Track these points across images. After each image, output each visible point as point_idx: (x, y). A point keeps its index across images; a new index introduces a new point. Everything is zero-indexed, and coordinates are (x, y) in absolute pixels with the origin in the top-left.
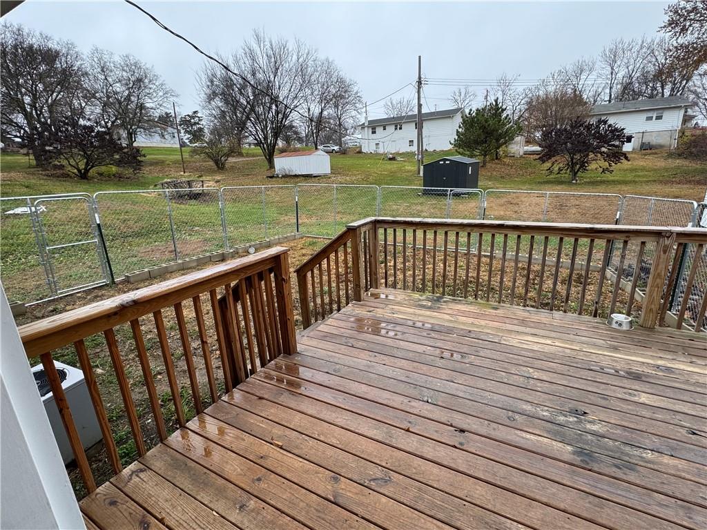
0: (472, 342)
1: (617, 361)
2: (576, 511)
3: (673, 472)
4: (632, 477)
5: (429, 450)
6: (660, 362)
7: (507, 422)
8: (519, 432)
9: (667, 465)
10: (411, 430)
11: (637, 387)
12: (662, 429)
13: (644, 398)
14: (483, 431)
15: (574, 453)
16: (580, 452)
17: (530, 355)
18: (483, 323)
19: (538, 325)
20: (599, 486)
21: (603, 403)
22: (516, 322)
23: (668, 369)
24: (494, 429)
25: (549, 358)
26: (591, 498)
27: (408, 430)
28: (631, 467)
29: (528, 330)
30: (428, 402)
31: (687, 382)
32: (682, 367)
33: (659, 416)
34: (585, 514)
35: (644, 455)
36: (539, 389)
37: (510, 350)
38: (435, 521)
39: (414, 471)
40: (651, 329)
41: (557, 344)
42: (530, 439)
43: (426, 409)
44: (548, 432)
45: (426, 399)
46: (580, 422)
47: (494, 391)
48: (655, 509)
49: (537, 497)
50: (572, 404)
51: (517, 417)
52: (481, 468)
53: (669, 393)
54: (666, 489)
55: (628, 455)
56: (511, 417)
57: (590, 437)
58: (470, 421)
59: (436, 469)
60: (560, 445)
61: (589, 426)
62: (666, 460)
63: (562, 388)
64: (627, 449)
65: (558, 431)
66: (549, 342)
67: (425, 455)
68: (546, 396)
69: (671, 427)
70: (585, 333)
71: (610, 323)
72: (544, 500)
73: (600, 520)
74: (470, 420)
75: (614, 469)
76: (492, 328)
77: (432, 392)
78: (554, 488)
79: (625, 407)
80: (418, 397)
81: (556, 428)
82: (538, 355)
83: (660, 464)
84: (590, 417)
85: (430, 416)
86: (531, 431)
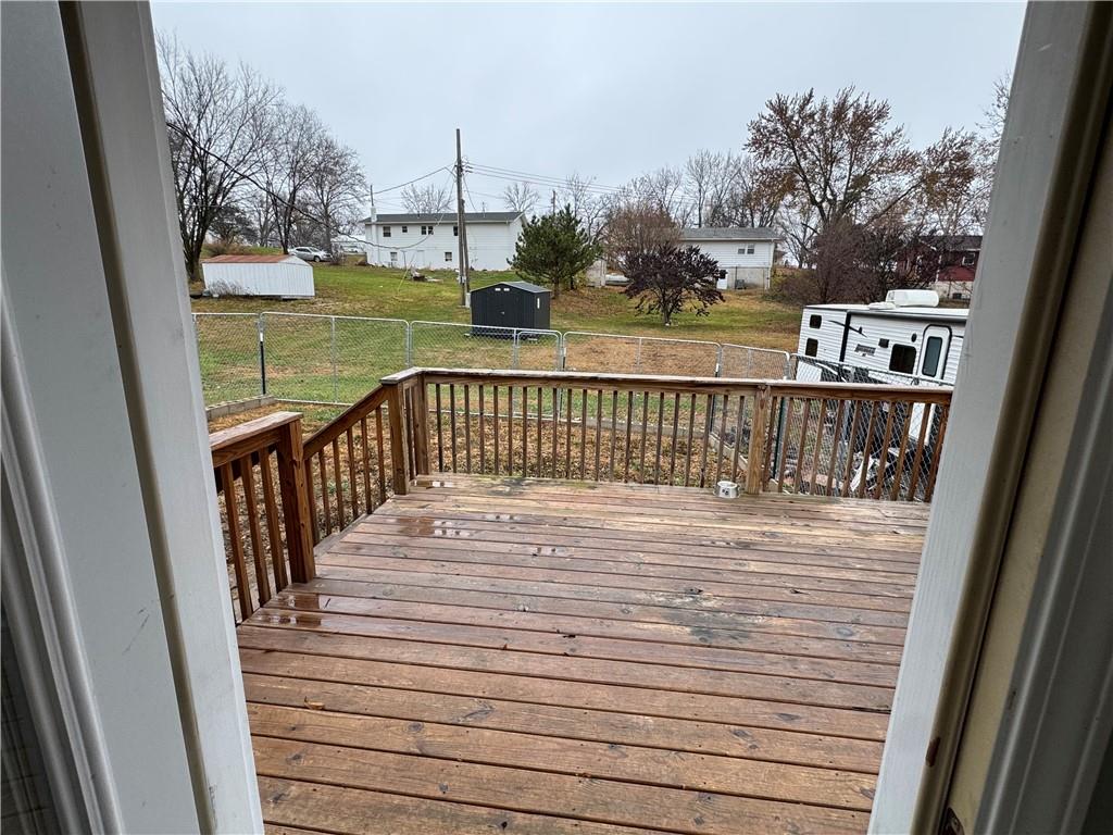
0: (569, 531)
1: (725, 533)
2: (699, 688)
3: (781, 631)
4: (747, 644)
5: (534, 665)
6: (766, 528)
7: (622, 616)
8: (635, 624)
9: (776, 626)
10: (508, 647)
11: (746, 557)
12: (769, 593)
13: (753, 567)
14: (596, 630)
15: (693, 633)
16: (698, 631)
17: (639, 538)
18: (579, 506)
19: (644, 502)
20: (719, 659)
21: (718, 578)
22: (618, 501)
23: (773, 535)
24: (608, 626)
25: (660, 538)
26: (712, 672)
27: (505, 649)
28: (746, 635)
29: (632, 510)
30: (524, 611)
31: (789, 545)
32: (784, 530)
33: (767, 582)
34: (708, 689)
35: (756, 621)
36: (652, 574)
37: (615, 535)
38: (555, 739)
39: (521, 692)
40: (756, 495)
41: (666, 522)
42: (647, 629)
43: (523, 620)
44: (665, 617)
45: (521, 608)
46: (696, 601)
47: (604, 584)
48: (767, 669)
49: (661, 685)
50: (686, 585)
51: (631, 608)
52: (598, 671)
53: (774, 557)
54: (776, 648)
55: (742, 624)
56: (625, 609)
57: (706, 614)
58: (580, 624)
59: (546, 684)
60: (678, 628)
61: (705, 604)
62: (775, 621)
63: (675, 569)
64: (742, 618)
65: (674, 615)
66: (657, 521)
67: (531, 672)
68: (660, 580)
69: (777, 589)
70: (694, 507)
71: (717, 492)
72: (668, 686)
73: (721, 691)
74: (580, 622)
75: (731, 640)
76: (592, 512)
77: (529, 598)
78: (675, 673)
79: (737, 578)
80: (512, 607)
81: (673, 612)
82: (647, 537)
83: (770, 626)
84: (705, 594)
85: (530, 626)
86: (647, 620)
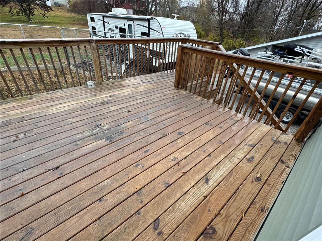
0: (29, 122)
1: (98, 100)
2: (118, 159)
3: (131, 126)
4: (124, 135)
6: (110, 94)
7: (76, 148)
8: (83, 148)
9: (129, 125)
11: (109, 106)
12: (122, 115)
13: (113, 109)
14: (68, 159)
15: (106, 140)
16: (107, 139)
17: (66, 113)
18: (28, 109)
19: (60, 98)
20: (119, 145)
21: (103, 117)
22: (47, 101)
23: (113, 96)
24: (72, 155)
25: (74, 110)
26: (119, 150)
27: (23, 195)
28: (122, 132)
29: (56, 103)
30: (24, 170)
31: (119, 98)
32: (116, 93)
33: (119, 112)
34: (121, 157)
35: (123, 126)
36: (79, 126)
37: (53, 116)
40: (101, 84)
41: (74, 103)
42: (89, 148)
43: (26, 175)
44: (93, 140)
45: (21, 170)
46: (101, 129)
47: (60, 139)
48: (134, 140)
49: (105, 165)
50: (94, 124)
51: (78, 143)
52: (78, 175)
53: (117, 103)
54: (133, 132)
55: (119, 129)
56: (76, 144)
57: (107, 132)
58: (58, 161)
60: (100, 141)
61: (104, 128)
62: (128, 124)
63: (87, 120)
64: (118, 128)
66: (70, 104)
68: (84, 127)
69: (124, 113)
70: (81, 94)
71: (87, 86)
72: (108, 164)
73: (125, 155)
75: (119, 136)
77: (23, 163)
78: (108, 158)
79: (110, 114)
80: (15, 173)
81: (95, 136)
82: (69, 112)
83: (128, 126)
84: (103, 125)
85: (32, 176)
86: (87, 144)
